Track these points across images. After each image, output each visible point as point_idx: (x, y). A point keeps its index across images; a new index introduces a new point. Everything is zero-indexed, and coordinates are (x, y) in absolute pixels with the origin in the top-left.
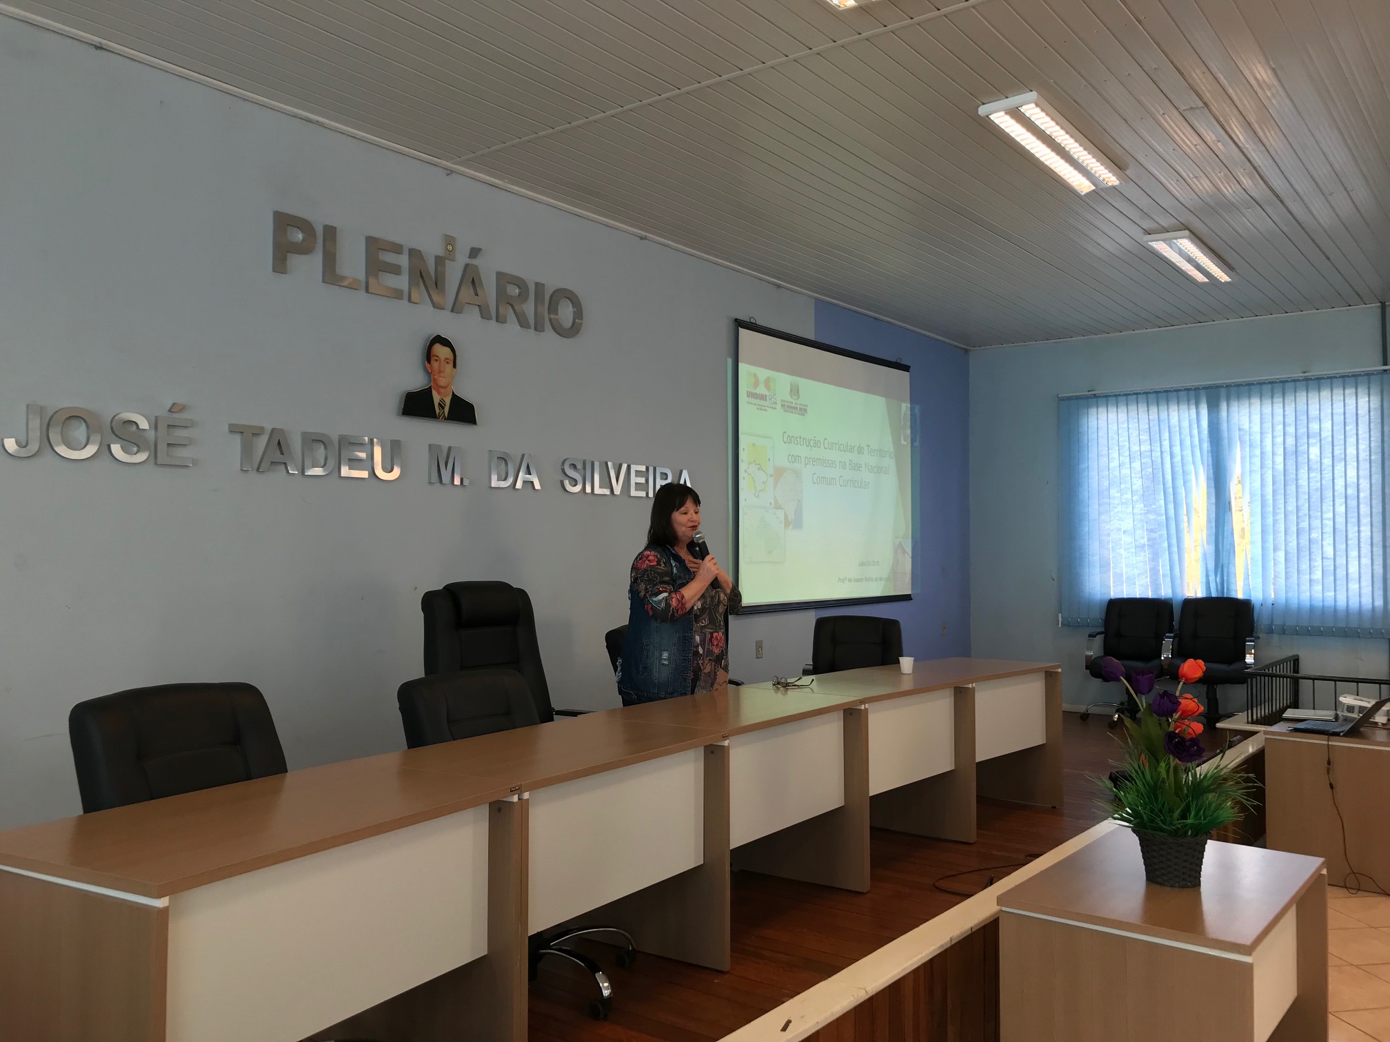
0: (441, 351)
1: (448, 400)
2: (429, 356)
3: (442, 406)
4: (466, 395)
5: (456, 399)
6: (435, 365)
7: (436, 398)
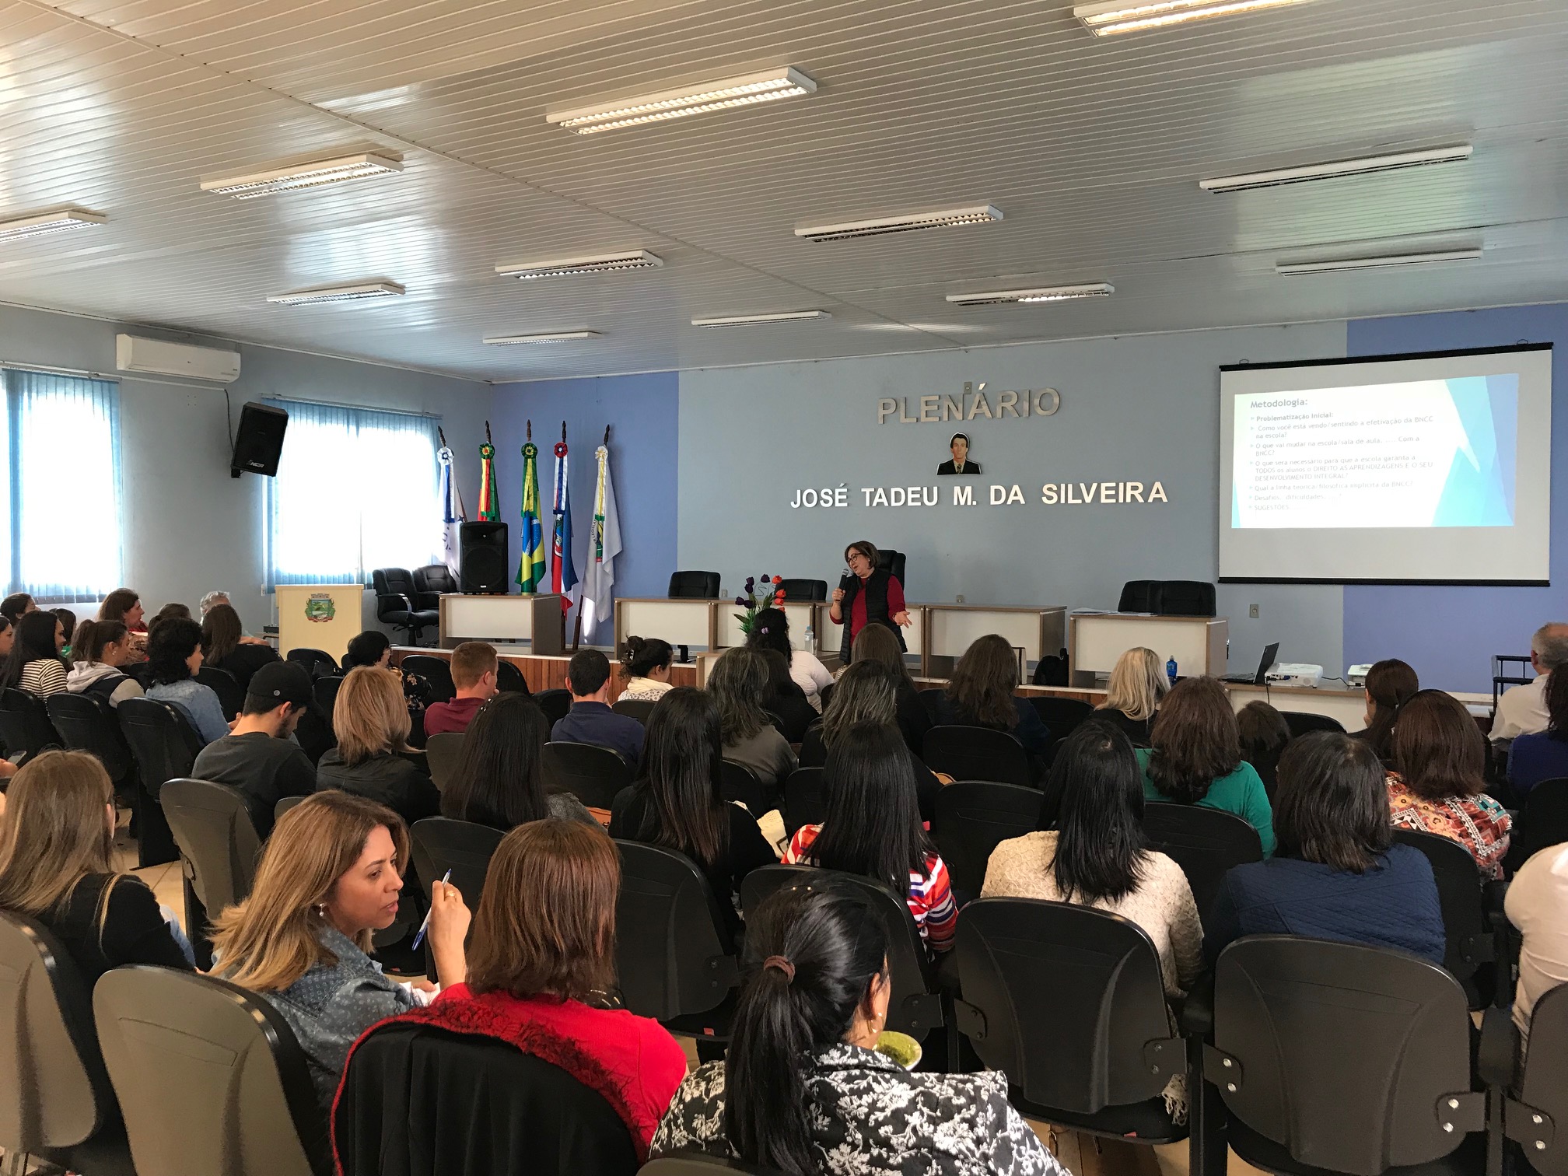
0: (958, 440)
1: (963, 465)
2: (952, 446)
3: (959, 468)
4: (973, 459)
5: (967, 463)
6: (955, 448)
7: (956, 464)
